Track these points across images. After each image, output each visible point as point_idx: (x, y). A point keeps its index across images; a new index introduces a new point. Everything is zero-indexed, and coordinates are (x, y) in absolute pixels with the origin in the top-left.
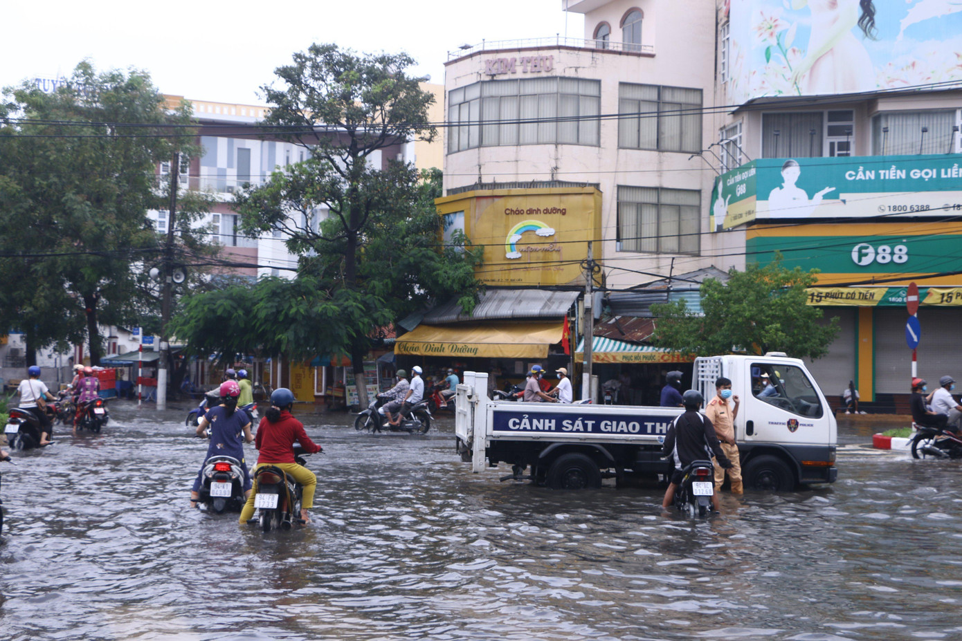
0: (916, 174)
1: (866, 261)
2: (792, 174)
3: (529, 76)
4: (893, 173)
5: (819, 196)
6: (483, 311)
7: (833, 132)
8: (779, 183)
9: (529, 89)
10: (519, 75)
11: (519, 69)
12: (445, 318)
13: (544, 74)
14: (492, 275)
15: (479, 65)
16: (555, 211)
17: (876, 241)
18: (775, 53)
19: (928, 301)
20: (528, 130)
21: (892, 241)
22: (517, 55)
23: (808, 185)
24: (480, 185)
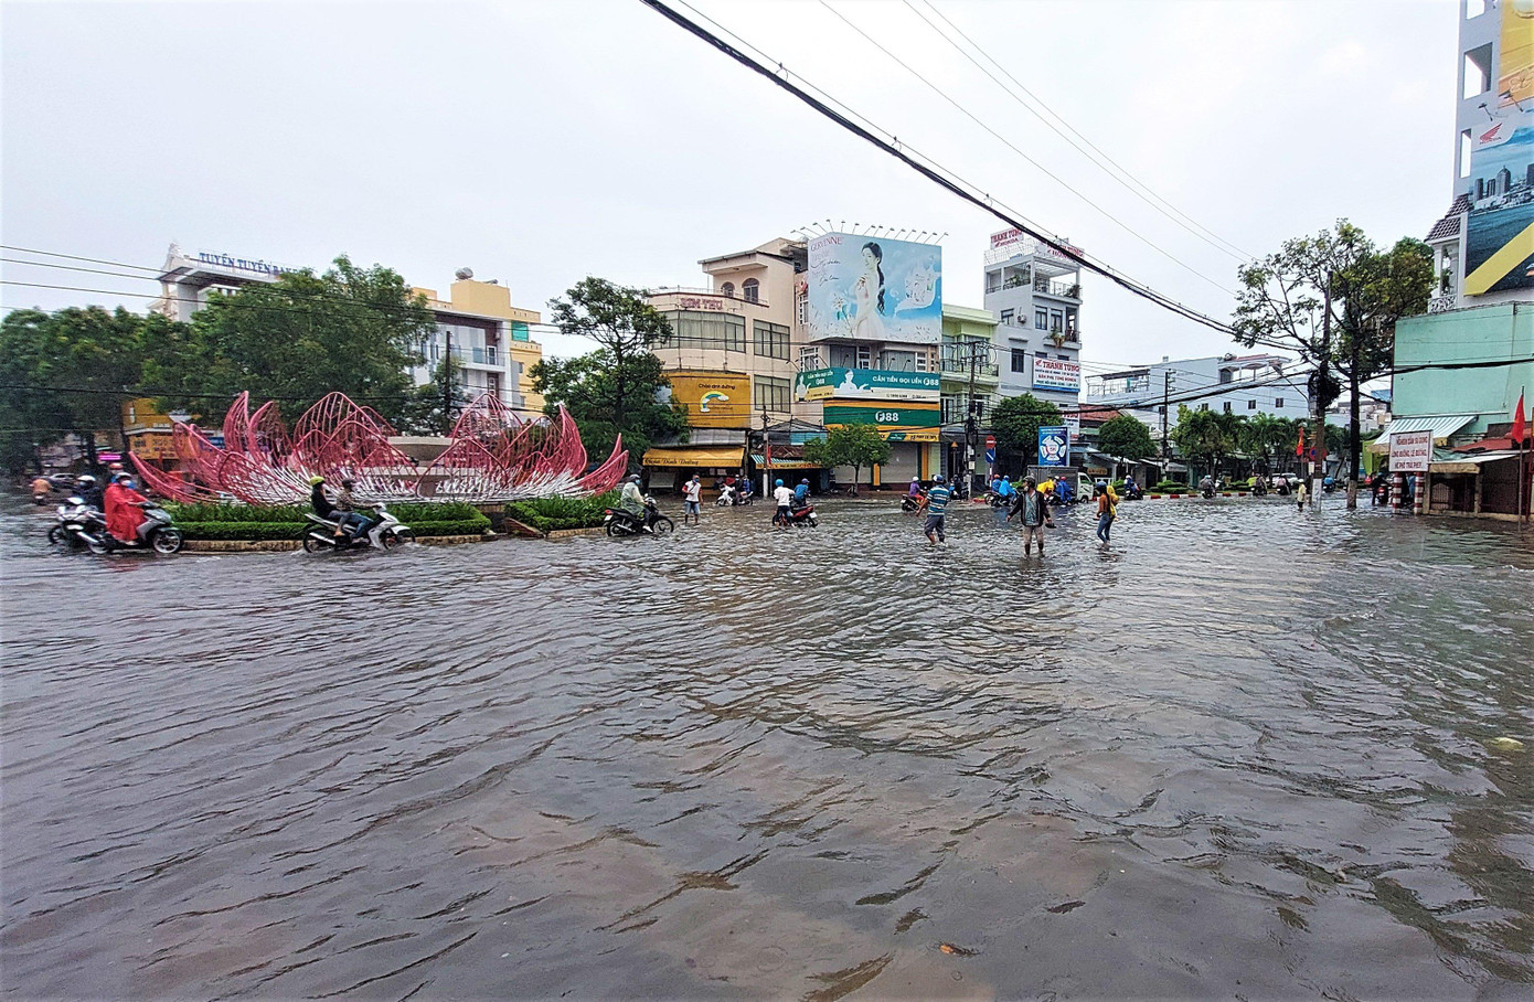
0: (902, 380)
1: (881, 420)
2: (850, 376)
3: (708, 310)
4: (893, 379)
5: (862, 387)
6: (693, 442)
7: (862, 356)
8: (844, 380)
9: (707, 317)
10: (702, 309)
11: (702, 306)
12: (669, 445)
13: (717, 310)
14: (692, 420)
15: (677, 300)
16: (728, 387)
17: (885, 411)
18: (842, 316)
19: (906, 439)
20: (708, 344)
21: (892, 411)
22: (700, 298)
23: (857, 382)
24: (680, 370)
